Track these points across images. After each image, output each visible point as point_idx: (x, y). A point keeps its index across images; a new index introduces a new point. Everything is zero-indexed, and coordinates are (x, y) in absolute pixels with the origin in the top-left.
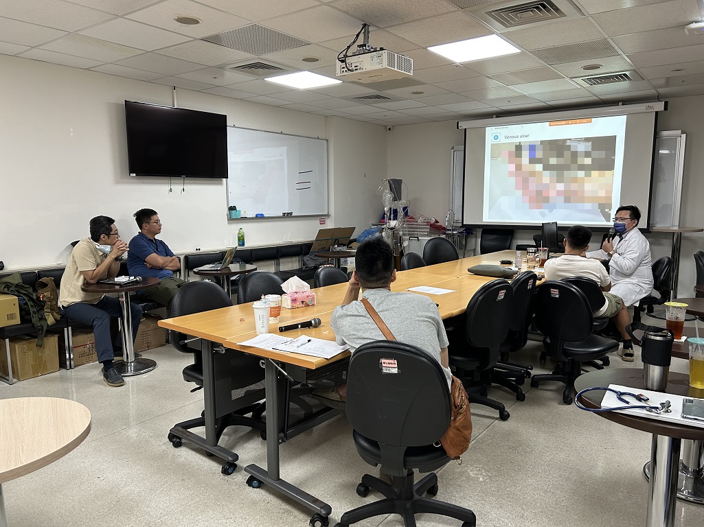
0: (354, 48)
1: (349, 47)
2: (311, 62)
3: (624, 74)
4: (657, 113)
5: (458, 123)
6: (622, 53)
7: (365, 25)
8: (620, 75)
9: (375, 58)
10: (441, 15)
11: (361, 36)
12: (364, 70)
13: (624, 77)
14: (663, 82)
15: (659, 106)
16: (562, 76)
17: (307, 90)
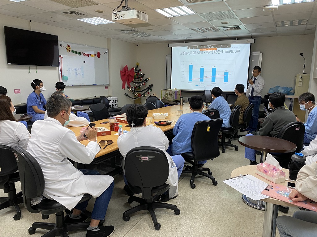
0: (121, 8)
1: (118, 7)
2: (99, 13)
3: (238, 27)
5: (168, 44)
6: (238, 18)
8: (237, 27)
9: (131, 13)
11: (124, 2)
12: (125, 19)
13: (238, 28)
15: (252, 41)
16: (213, 26)
17: (98, 25)
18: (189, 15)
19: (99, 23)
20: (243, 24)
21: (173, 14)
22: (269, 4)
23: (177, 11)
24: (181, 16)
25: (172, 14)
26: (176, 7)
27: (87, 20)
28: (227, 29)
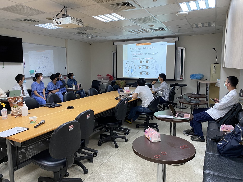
1: (57, 15)
2: (50, 20)
3: (163, 28)
4: (176, 41)
5: (114, 43)
6: (159, 21)
7: (65, 7)
9: (67, 20)
10: (92, 5)
11: (63, 11)
12: (64, 24)
14: (177, 31)
15: (176, 39)
16: (144, 28)
17: (53, 30)
18: (121, 20)
19: (53, 28)
20: (166, 26)
21: (109, 20)
22: (180, 11)
23: (110, 17)
24: (115, 21)
25: (107, 19)
26: (108, 14)
27: (42, 25)
28: (155, 30)
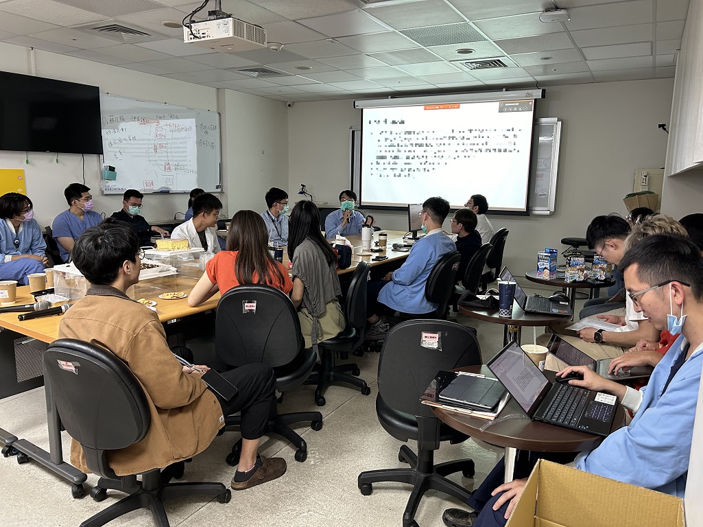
1: (195, 12)
2: (174, 28)
3: (499, 61)
4: (535, 100)
5: (355, 102)
8: (495, 61)
9: (221, 26)
12: (211, 38)
14: (541, 70)
15: (538, 93)
28: (474, 64)
